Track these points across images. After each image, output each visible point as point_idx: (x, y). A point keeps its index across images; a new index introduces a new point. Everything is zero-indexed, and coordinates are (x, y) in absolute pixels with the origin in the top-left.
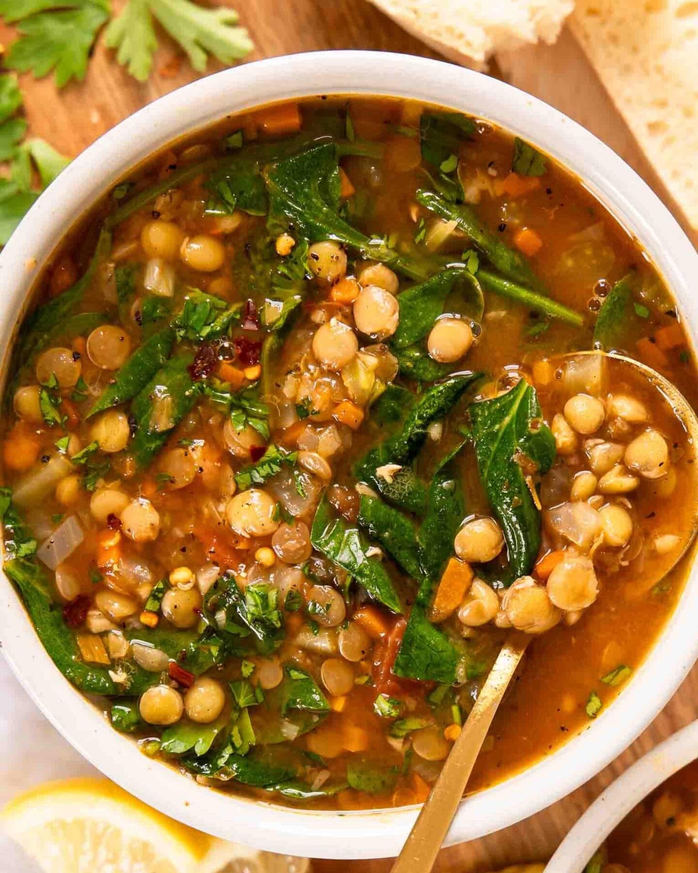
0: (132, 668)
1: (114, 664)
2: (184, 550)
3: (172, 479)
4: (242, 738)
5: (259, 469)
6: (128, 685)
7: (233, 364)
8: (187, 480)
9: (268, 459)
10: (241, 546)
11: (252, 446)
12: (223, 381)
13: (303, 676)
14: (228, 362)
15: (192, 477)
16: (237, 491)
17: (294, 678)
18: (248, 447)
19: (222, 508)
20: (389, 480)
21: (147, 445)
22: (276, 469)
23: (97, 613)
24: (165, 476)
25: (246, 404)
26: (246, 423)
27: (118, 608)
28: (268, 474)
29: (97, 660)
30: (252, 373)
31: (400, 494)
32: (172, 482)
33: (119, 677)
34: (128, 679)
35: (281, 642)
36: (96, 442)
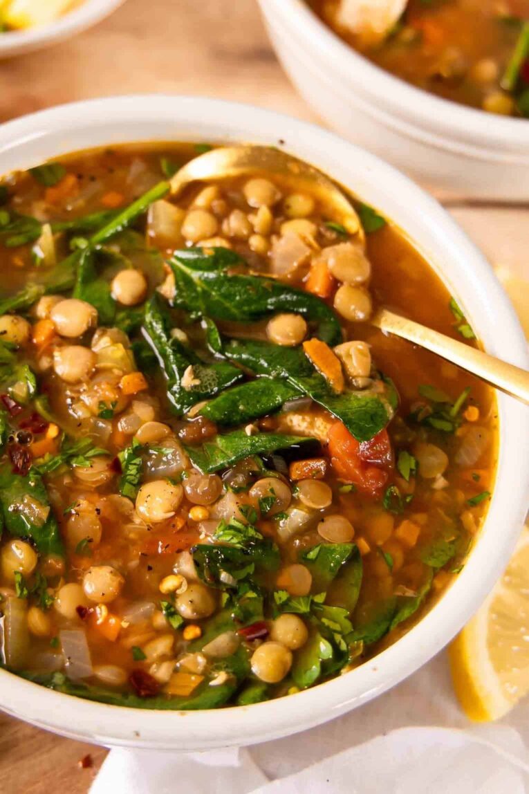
0: (220, 664)
1: (207, 676)
2: (150, 568)
3: (88, 539)
4: (335, 622)
5: (129, 472)
6: (232, 676)
7: (36, 441)
8: (98, 527)
9: (125, 462)
10: (180, 525)
11: (108, 465)
12: (42, 456)
13: (317, 550)
14: (32, 442)
15: (98, 522)
16: (133, 500)
17: (314, 557)
18: (106, 468)
19: (137, 521)
20: (197, 382)
21: (50, 538)
22: (138, 461)
23: (154, 666)
24: (82, 542)
25: (71, 451)
26: (87, 459)
27: (162, 646)
28: (137, 469)
29: (194, 685)
30: (52, 431)
31: (214, 380)
32: (90, 541)
33: (220, 678)
34: (227, 673)
35: (274, 544)
36: (16, 573)
